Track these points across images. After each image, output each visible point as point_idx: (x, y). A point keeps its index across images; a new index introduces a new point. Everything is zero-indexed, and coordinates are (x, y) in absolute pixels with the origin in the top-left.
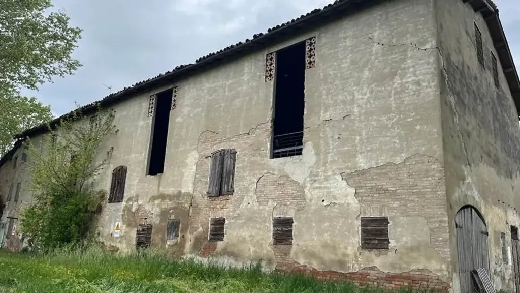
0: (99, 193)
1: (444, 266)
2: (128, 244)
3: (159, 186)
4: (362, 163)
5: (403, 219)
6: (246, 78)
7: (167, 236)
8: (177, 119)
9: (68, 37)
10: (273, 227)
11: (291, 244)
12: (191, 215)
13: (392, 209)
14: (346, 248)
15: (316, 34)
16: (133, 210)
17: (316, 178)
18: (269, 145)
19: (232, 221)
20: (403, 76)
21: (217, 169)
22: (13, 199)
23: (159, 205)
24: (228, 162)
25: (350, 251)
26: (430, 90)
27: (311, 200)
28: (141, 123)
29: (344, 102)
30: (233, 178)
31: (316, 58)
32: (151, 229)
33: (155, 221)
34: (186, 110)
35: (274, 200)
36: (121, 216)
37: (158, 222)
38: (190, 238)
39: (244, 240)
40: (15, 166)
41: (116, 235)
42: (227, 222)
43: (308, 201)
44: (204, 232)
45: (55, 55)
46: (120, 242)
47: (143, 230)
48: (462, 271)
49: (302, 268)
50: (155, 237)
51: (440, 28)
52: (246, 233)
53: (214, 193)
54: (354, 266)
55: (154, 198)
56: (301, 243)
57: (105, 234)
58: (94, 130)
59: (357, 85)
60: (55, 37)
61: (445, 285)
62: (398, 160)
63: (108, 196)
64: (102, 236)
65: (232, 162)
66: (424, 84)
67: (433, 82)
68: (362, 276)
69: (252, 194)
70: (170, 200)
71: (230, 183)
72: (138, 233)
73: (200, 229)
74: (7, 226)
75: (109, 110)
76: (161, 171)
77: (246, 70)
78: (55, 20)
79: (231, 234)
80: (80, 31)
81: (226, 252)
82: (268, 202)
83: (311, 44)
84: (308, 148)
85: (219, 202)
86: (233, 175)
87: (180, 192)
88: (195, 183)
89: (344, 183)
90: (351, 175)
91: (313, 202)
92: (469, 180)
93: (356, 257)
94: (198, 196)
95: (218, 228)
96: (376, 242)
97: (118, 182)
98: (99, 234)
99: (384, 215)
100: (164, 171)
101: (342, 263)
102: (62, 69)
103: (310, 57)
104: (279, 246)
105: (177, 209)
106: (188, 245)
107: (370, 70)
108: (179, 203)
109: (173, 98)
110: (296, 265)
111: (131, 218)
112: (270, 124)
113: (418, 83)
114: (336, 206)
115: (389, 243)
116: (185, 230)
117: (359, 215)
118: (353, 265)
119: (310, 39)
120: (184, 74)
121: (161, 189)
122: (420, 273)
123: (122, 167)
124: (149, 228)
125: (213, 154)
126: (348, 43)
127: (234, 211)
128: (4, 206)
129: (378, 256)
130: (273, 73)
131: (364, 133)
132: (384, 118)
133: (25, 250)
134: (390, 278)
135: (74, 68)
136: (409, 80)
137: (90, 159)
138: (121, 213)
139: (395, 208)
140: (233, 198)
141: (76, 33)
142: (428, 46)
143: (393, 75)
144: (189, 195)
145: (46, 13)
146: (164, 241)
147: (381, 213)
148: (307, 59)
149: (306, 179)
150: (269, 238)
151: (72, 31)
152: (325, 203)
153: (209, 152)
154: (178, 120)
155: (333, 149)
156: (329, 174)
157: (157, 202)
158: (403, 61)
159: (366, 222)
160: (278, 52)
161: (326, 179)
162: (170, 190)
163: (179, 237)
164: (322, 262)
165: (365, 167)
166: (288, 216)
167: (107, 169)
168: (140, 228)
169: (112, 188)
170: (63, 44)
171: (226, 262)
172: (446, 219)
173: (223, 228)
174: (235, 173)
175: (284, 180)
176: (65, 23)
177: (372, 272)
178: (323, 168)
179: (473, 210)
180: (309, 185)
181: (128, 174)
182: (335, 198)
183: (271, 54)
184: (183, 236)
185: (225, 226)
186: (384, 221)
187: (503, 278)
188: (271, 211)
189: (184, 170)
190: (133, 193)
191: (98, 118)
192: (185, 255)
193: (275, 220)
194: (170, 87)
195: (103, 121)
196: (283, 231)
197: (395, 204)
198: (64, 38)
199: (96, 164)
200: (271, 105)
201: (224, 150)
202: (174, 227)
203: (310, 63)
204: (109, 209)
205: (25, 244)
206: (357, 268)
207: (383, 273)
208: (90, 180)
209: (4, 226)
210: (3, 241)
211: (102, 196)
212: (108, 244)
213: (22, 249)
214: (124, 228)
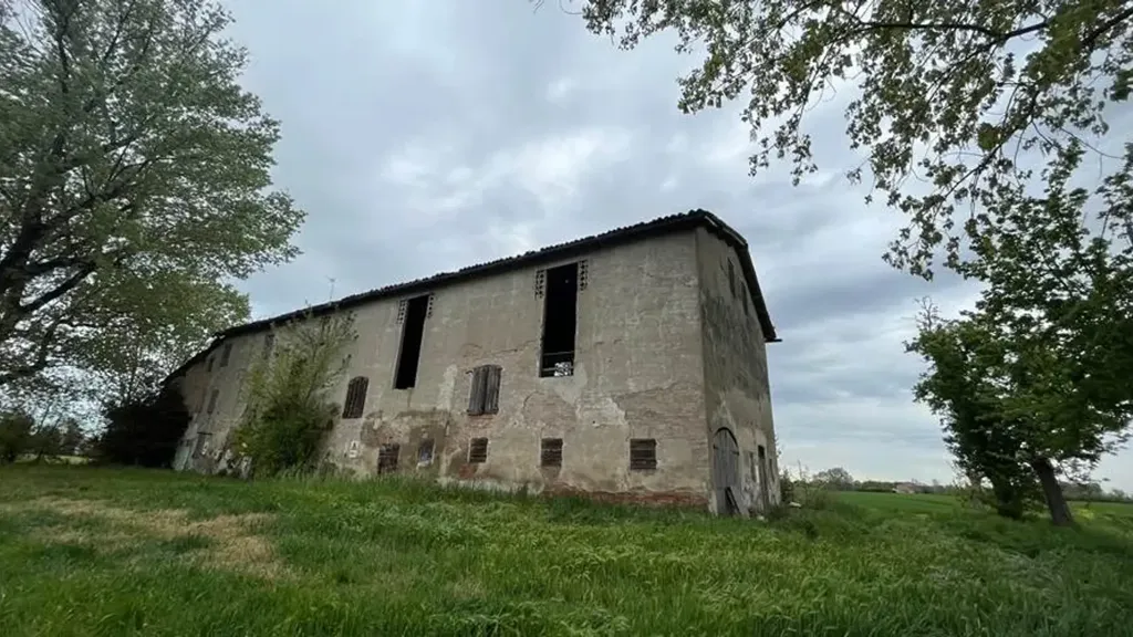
0: (329, 407)
1: (704, 484)
2: (369, 463)
3: (409, 401)
4: (632, 386)
5: (670, 441)
6: (514, 292)
7: (418, 456)
8: (432, 329)
9: (289, 221)
10: (543, 447)
11: (560, 465)
12: (448, 434)
13: (658, 431)
14: (615, 469)
15: (588, 257)
16: (376, 427)
17: (587, 400)
18: (538, 364)
19: (496, 441)
20: (670, 307)
21: (480, 386)
22: (205, 407)
23: (408, 424)
24: (492, 379)
25: (620, 472)
26: (693, 323)
27: (581, 421)
28: (389, 330)
29: (616, 326)
30: (497, 396)
31: (588, 281)
32: (398, 449)
33: (404, 440)
34: (444, 320)
35: (543, 420)
36: (359, 434)
37: (407, 441)
38: (446, 460)
39: (509, 462)
40: (210, 370)
41: (351, 456)
42: (489, 442)
43: (578, 422)
44: (463, 452)
45: (275, 241)
46: (357, 463)
47: (388, 450)
48: (720, 488)
49: (571, 490)
50: (403, 459)
51: (700, 268)
52: (511, 455)
53: (476, 411)
54: (622, 487)
55: (402, 415)
56: (570, 464)
57: (336, 455)
58: (325, 332)
59: (628, 311)
60: (274, 219)
61: (705, 501)
63: (342, 410)
64: (333, 457)
65: (497, 379)
66: (689, 317)
67: (696, 315)
68: (632, 496)
69: (518, 413)
70: (422, 417)
71: (494, 401)
72: (381, 453)
73: (459, 450)
74: (195, 444)
75: (347, 312)
76: (412, 385)
77: (515, 284)
78: (276, 201)
79: (494, 455)
80: (305, 215)
81: (488, 475)
82: (536, 422)
83: (583, 267)
84: (580, 368)
85: (481, 422)
86: (498, 392)
87: (434, 409)
88: (453, 401)
89: (615, 405)
90: (621, 397)
91: (584, 423)
92: (724, 403)
93: (626, 478)
94: (456, 414)
95: (480, 448)
96: (645, 462)
97: (356, 395)
98: (328, 454)
99: (651, 437)
100: (417, 382)
101: (611, 484)
102: (278, 256)
103: (582, 279)
104: (547, 468)
105: (431, 427)
106: (444, 467)
107: (640, 298)
108: (432, 422)
109: (429, 306)
110: (565, 487)
111: (371, 436)
112: (540, 342)
113: (682, 315)
114: (607, 427)
115: (657, 463)
116: (440, 449)
117: (629, 437)
118: (622, 485)
119: (583, 262)
120: (444, 282)
121: (412, 405)
122: (683, 491)
123: (362, 378)
124: (396, 448)
125: (475, 369)
126: (619, 270)
127: (498, 430)
128: (191, 418)
129: (646, 475)
130: (544, 290)
131: (634, 358)
132: (653, 345)
133: (223, 473)
134: (656, 497)
135: (292, 256)
136: (675, 312)
137: (323, 368)
138: (359, 430)
139: (662, 431)
140: (496, 418)
141: (300, 216)
142: (691, 283)
143: (661, 306)
144: (445, 412)
145: (265, 192)
146: (414, 463)
147: (649, 435)
148: (579, 282)
149: (576, 400)
150: (537, 459)
151: (296, 214)
152: (596, 425)
153: (470, 367)
154: (435, 329)
155: (604, 371)
156: (601, 395)
157: (406, 419)
158: (670, 293)
159: (635, 443)
160: (548, 271)
161: (598, 400)
162: (424, 407)
163: (433, 459)
164: (592, 483)
165: (635, 391)
166: (557, 437)
167: (342, 379)
168: (384, 448)
169: (348, 403)
170: (280, 227)
171: (489, 485)
172: (706, 440)
173: (484, 450)
174: (500, 391)
175: (554, 401)
176: (288, 206)
177: (639, 492)
178: (594, 390)
179: (728, 434)
180: (579, 406)
181: (369, 387)
182: (606, 419)
183: (542, 271)
184: (438, 458)
185: (488, 447)
186: (652, 443)
187: (752, 496)
188: (540, 431)
189: (440, 385)
190: (375, 408)
191: (332, 320)
192: (438, 477)
193: (543, 440)
194: (426, 293)
195: (339, 324)
196: (552, 452)
197: (662, 427)
198: (284, 221)
199: (329, 373)
200: (541, 322)
201: (488, 366)
202: (426, 448)
203: (582, 285)
204: (343, 426)
205: (223, 465)
206: (626, 488)
207: (651, 492)
208: (319, 391)
209: (189, 443)
210: (187, 462)
211: (335, 410)
212: (340, 466)
213: (217, 471)
214: (363, 447)
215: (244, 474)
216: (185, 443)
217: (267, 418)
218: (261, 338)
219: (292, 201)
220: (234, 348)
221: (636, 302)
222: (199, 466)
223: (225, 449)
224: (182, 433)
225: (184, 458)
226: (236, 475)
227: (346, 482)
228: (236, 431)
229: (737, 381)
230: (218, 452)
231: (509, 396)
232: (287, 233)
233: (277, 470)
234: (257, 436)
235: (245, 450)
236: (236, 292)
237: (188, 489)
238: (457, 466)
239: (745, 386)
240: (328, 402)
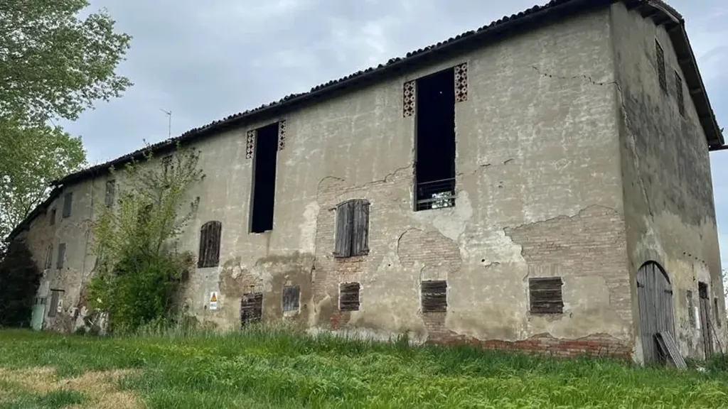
0: (182, 256)
1: (625, 330)
2: (231, 315)
3: (268, 246)
4: (529, 216)
5: (579, 280)
6: (377, 112)
7: (284, 305)
9: (113, 47)
10: (423, 291)
11: (445, 311)
12: (313, 280)
13: (564, 268)
14: (512, 314)
15: (467, 59)
16: (234, 275)
17: (474, 234)
18: (411, 195)
19: (369, 286)
20: (575, 115)
21: (346, 224)
22: (54, 266)
23: (269, 270)
24: (359, 216)
25: (518, 317)
26: (608, 131)
27: (468, 260)
28: (238, 167)
29: (505, 144)
30: (367, 235)
31: (469, 90)
32: (261, 299)
33: (266, 288)
34: (298, 152)
35: (421, 260)
36: (217, 284)
37: (270, 290)
38: (314, 309)
39: (385, 309)
40: (53, 222)
41: (211, 308)
42: (362, 287)
43: (464, 261)
44: (332, 300)
45: (101, 73)
46: (217, 316)
47: (250, 301)
48: (645, 334)
49: (460, 338)
50: (268, 309)
51: (617, 57)
52: (387, 301)
53: (343, 253)
54: (523, 334)
55: (262, 261)
56: (457, 310)
57: (197, 307)
58: (169, 175)
59: (521, 123)
60: (96, 46)
61: (627, 350)
62: (571, 213)
63: (197, 259)
64: (193, 309)
65: (365, 215)
66: (601, 125)
67: (611, 121)
68: (533, 344)
69: (392, 254)
70: (285, 263)
71: (364, 242)
72: (243, 304)
73: (328, 297)
74: (49, 300)
75: (190, 148)
76: (270, 228)
77: (378, 102)
78: (96, 25)
79: (367, 302)
80: (128, 38)
81: (361, 323)
82: (413, 263)
83: (461, 72)
84: (462, 197)
85: (350, 265)
86: (367, 231)
87: (297, 253)
88: (316, 242)
89: (508, 240)
90: (516, 229)
91: (471, 262)
92: (651, 232)
93: (525, 324)
94: (322, 258)
95: (351, 296)
96: (548, 305)
97: (210, 241)
98: (187, 307)
99: (556, 275)
100: (274, 227)
101: (508, 331)
102: (106, 90)
103: (461, 87)
104: (430, 314)
105: (295, 273)
106: (313, 317)
107: (536, 105)
108: (296, 267)
109: (280, 135)
110: (452, 335)
111: (231, 286)
112: (412, 169)
113: (593, 123)
114: (500, 266)
115: (563, 306)
116: (307, 298)
117: (527, 276)
118: (522, 332)
119: (460, 66)
120: (294, 105)
121: (271, 249)
122: (598, 338)
123: (215, 223)
124: (259, 298)
125: (339, 206)
126: (508, 72)
127: (371, 274)
128: (41, 275)
129: (550, 321)
130: (414, 105)
131: (530, 180)
132: (554, 164)
133: (81, 331)
134: (565, 345)
135: (122, 89)
136: (583, 119)
137: (171, 213)
138: (218, 280)
139: (568, 267)
140: (367, 260)
141: (123, 41)
142: (604, 80)
143: (564, 112)
144: (309, 255)
145: (81, 16)
146: (279, 314)
147: (553, 272)
148: (457, 91)
149: (460, 235)
150: (417, 304)
151: (119, 38)
152: (485, 263)
153: (334, 204)
154: (289, 162)
155: (493, 199)
156: (490, 228)
157: (266, 266)
158: (575, 96)
159: (535, 284)
160: (419, 81)
161: (487, 234)
162: (285, 251)
163: (300, 308)
164: (484, 330)
165: (533, 221)
166: (439, 279)
167: (193, 224)
168: (246, 299)
169: (202, 250)
170: (104, 55)
171: (364, 335)
172: (628, 277)
173: (357, 295)
174: (370, 229)
175: (433, 237)
176: (109, 30)
177: (543, 339)
178: (482, 223)
179: (656, 266)
180: (464, 242)
181: (222, 232)
182: (497, 256)
183: (410, 82)
184: (305, 308)
185: (360, 293)
186: (557, 282)
187: (690, 344)
188: (419, 273)
189: (300, 226)
190: (232, 255)
191: (175, 159)
192: (309, 328)
193: (423, 283)
194: (275, 121)
195: (183, 163)
196: (435, 296)
197: (570, 263)
198: (107, 48)
199: (177, 218)
200: (413, 146)
201: (354, 201)
202: (291, 296)
203: (461, 95)
204: (200, 276)
205: (80, 322)
206: (526, 336)
207: (557, 340)
208: (169, 240)
209: (43, 301)
210: (44, 321)
211: (189, 259)
212: (201, 319)
213: (76, 329)
214: (223, 298)
215: (103, 331)
216: (39, 301)
217: (119, 271)
218: (101, 184)
219: (113, 23)
220: (74, 197)
221: (532, 110)
222: (57, 325)
223: (79, 306)
224: (35, 291)
225: (40, 317)
226: (95, 332)
227: (208, 336)
228: (89, 287)
229: (669, 203)
230: (74, 309)
231: (380, 236)
232: (113, 62)
233: (137, 325)
234: (111, 290)
235: (100, 306)
236: (67, 135)
237: (51, 347)
238: (327, 315)
239: (681, 207)
240: (181, 251)
